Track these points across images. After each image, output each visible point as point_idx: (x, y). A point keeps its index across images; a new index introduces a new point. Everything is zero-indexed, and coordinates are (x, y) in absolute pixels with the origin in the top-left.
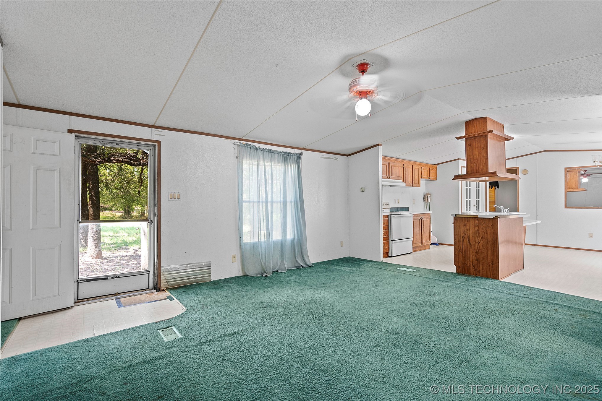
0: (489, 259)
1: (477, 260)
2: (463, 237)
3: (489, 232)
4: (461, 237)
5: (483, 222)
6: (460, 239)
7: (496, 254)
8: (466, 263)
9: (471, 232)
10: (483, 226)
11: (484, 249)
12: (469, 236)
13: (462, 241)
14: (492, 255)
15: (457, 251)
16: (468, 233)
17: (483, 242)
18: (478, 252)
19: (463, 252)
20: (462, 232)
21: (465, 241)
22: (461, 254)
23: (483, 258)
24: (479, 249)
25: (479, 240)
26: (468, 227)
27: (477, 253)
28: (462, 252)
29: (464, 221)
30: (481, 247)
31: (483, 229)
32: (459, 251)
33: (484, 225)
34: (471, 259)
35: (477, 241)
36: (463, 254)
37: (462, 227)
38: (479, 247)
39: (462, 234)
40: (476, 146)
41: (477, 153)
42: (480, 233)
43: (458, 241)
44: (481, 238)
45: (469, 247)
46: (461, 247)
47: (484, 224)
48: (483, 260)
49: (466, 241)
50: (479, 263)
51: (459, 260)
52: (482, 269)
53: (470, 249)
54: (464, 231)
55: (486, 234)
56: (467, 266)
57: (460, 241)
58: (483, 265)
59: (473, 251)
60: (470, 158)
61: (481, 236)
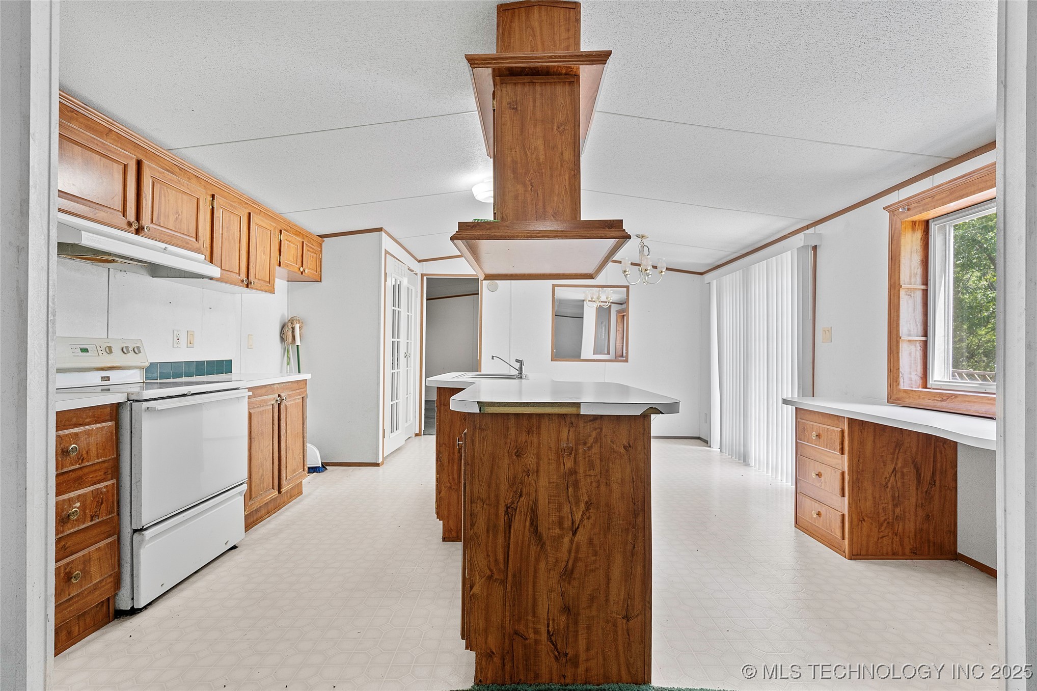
0: (613, 598)
1: (566, 609)
2: (510, 510)
3: (616, 475)
4: (502, 510)
5: (594, 434)
6: (497, 515)
7: (639, 570)
8: (521, 628)
9: (543, 482)
10: (594, 450)
11: (596, 554)
12: (536, 499)
13: (502, 528)
14: (627, 576)
15: (481, 577)
16: (532, 489)
17: (594, 526)
18: (572, 571)
19: (510, 578)
20: (504, 486)
21: (517, 525)
22: (498, 590)
23: (592, 599)
24: (576, 560)
25: (578, 517)
26: (530, 460)
27: (568, 574)
28: (503, 582)
29: (512, 432)
30: (584, 548)
31: (592, 466)
33: (596, 449)
34: (542, 611)
35: (567, 524)
36: (509, 587)
37: (507, 461)
38: (578, 550)
39: (505, 496)
40: (539, 115)
41: (540, 143)
42: (582, 483)
43: (488, 531)
45: (533, 553)
46: (501, 557)
47: (596, 440)
48: (590, 607)
49: (520, 524)
50: (576, 623)
51: (487, 620)
53: (537, 560)
54: (514, 482)
55: (603, 488)
57: (495, 527)
58: (588, 628)
59: (549, 571)
60: (514, 162)
61: (586, 498)
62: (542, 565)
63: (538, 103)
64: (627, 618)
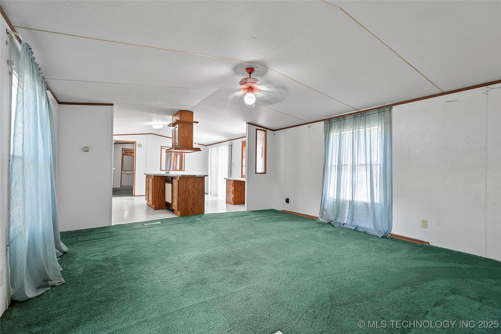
0: (200, 202)
1: (193, 204)
2: (185, 191)
3: (200, 185)
6: (183, 192)
7: (203, 198)
8: (187, 208)
9: (190, 186)
11: (197, 196)
12: (189, 189)
13: (184, 193)
14: (202, 199)
16: (189, 187)
17: (197, 192)
20: (185, 187)
21: (186, 193)
22: (184, 202)
23: (197, 203)
24: (195, 197)
25: (195, 191)
26: (188, 183)
27: (193, 199)
28: (184, 201)
29: (186, 179)
30: (196, 196)
31: (197, 184)
32: (182, 201)
33: (197, 182)
34: (190, 205)
35: (193, 192)
37: (185, 184)
38: (195, 196)
39: (185, 189)
40: (187, 129)
41: (187, 134)
42: (195, 187)
44: (196, 190)
45: (189, 197)
46: (184, 198)
47: (197, 180)
48: (196, 204)
49: (187, 193)
50: (195, 206)
51: (182, 207)
52: (196, 210)
53: (189, 198)
54: (186, 187)
55: (198, 187)
56: (187, 210)
57: (183, 193)
58: (196, 207)
59: (191, 199)
60: (182, 136)
61: (196, 188)
62: (190, 198)
63: (186, 127)
64: (201, 205)
